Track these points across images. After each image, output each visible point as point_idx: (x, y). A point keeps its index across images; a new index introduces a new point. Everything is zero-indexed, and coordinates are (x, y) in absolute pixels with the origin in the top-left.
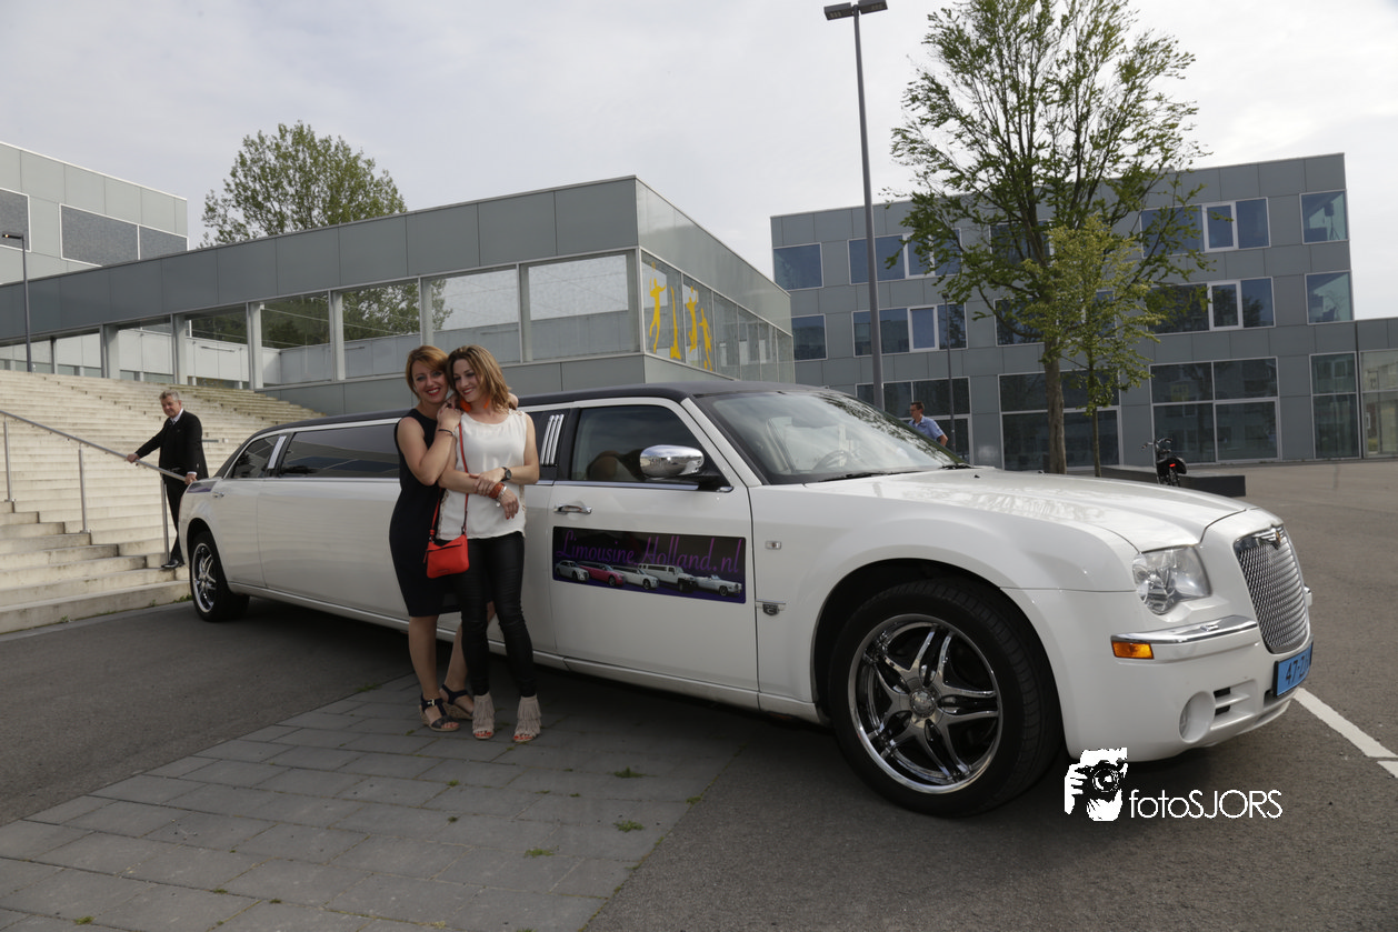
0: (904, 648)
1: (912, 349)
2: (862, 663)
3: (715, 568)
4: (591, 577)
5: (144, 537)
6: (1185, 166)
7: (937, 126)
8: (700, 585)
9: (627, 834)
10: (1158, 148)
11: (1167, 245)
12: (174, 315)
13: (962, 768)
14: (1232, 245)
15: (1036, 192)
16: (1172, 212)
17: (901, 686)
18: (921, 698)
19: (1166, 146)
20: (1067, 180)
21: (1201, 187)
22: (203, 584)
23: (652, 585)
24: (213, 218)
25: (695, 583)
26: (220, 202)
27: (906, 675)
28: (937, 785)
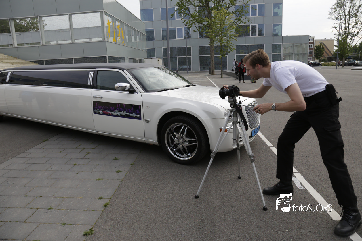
0: (177, 130)
1: (177, 39)
2: (168, 133)
3: (134, 112)
4: (103, 113)
8: (131, 116)
9: (118, 173)
11: (241, 15)
13: (189, 154)
14: (256, 15)
16: (243, 6)
17: (176, 138)
18: (181, 140)
23: (119, 115)
25: (129, 115)
27: (178, 136)
28: (184, 158)
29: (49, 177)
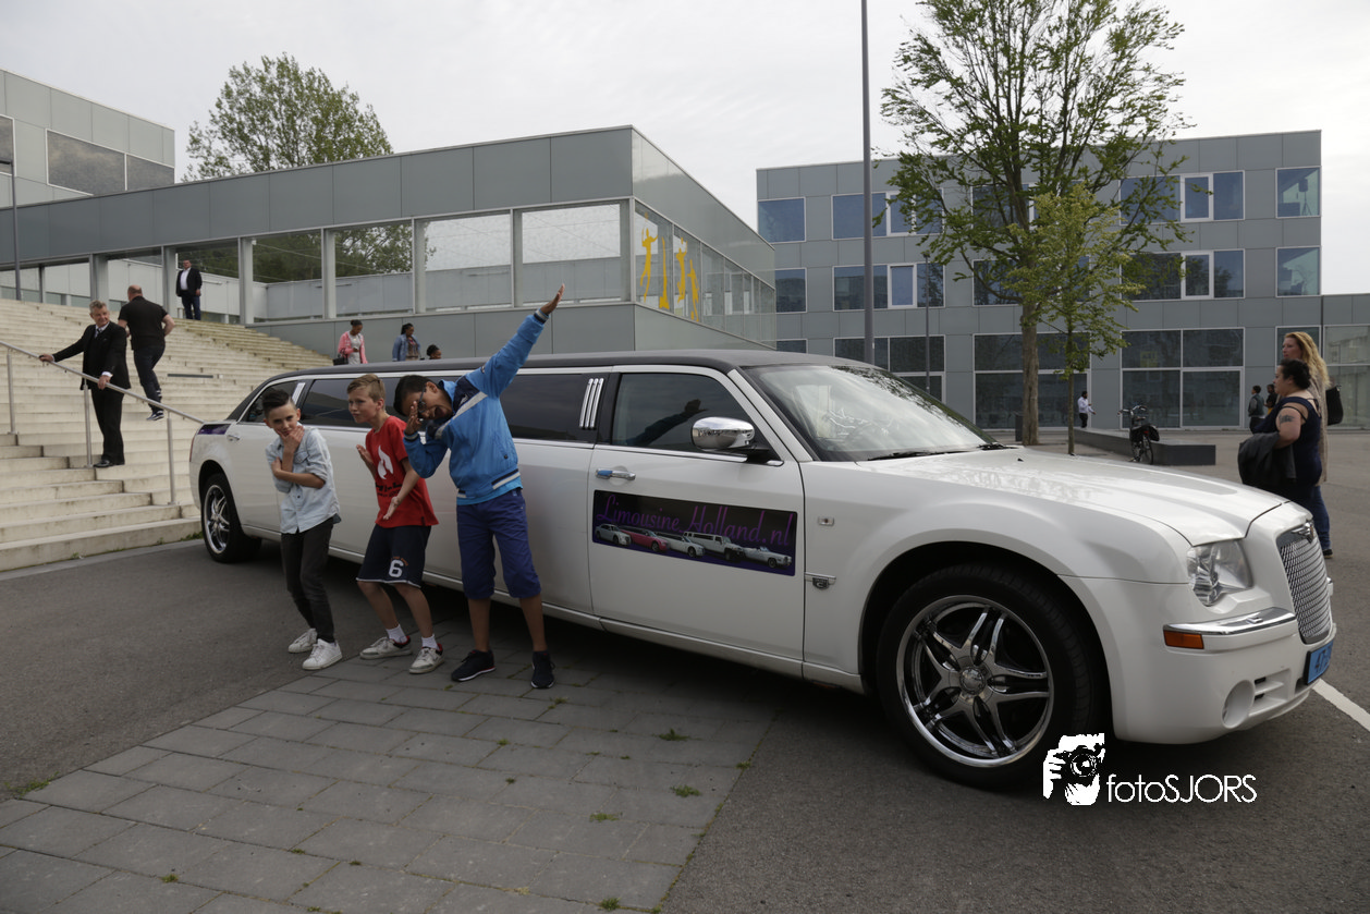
0: (957, 626)
1: (890, 306)
2: (912, 641)
3: (764, 541)
4: (632, 542)
5: (148, 474)
6: (1169, 137)
7: (927, 87)
8: (748, 555)
9: (685, 800)
10: (1144, 118)
11: (1146, 215)
12: (165, 247)
13: (1007, 743)
14: (1207, 216)
15: (1022, 157)
16: (1154, 182)
17: (951, 663)
18: (971, 675)
19: (1150, 117)
20: (1053, 145)
21: (1183, 159)
22: (215, 525)
23: (698, 553)
24: (198, 149)
25: (743, 554)
26: (204, 134)
27: (957, 653)
28: (983, 759)
29: (398, 784)
